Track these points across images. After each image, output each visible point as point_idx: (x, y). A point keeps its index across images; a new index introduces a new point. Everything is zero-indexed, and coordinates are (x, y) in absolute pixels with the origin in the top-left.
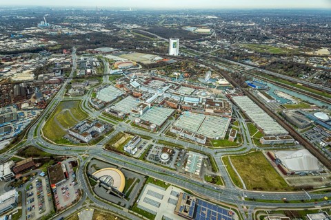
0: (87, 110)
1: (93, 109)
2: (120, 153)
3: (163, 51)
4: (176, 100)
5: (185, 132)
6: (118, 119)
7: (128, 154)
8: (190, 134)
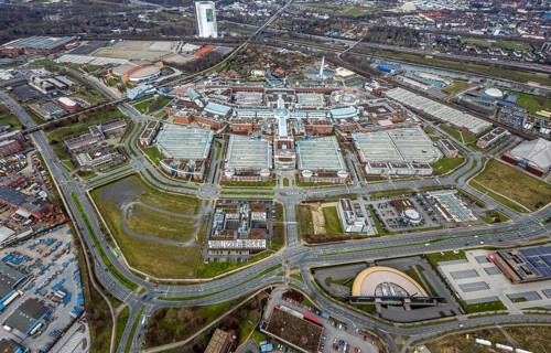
0: (180, 190)
1: (190, 183)
2: (341, 239)
3: (187, 31)
4: (321, 119)
5: (395, 166)
6: (264, 184)
7: (357, 236)
8: (404, 166)
